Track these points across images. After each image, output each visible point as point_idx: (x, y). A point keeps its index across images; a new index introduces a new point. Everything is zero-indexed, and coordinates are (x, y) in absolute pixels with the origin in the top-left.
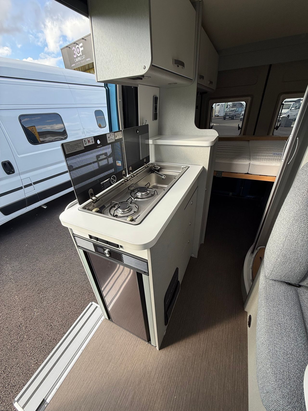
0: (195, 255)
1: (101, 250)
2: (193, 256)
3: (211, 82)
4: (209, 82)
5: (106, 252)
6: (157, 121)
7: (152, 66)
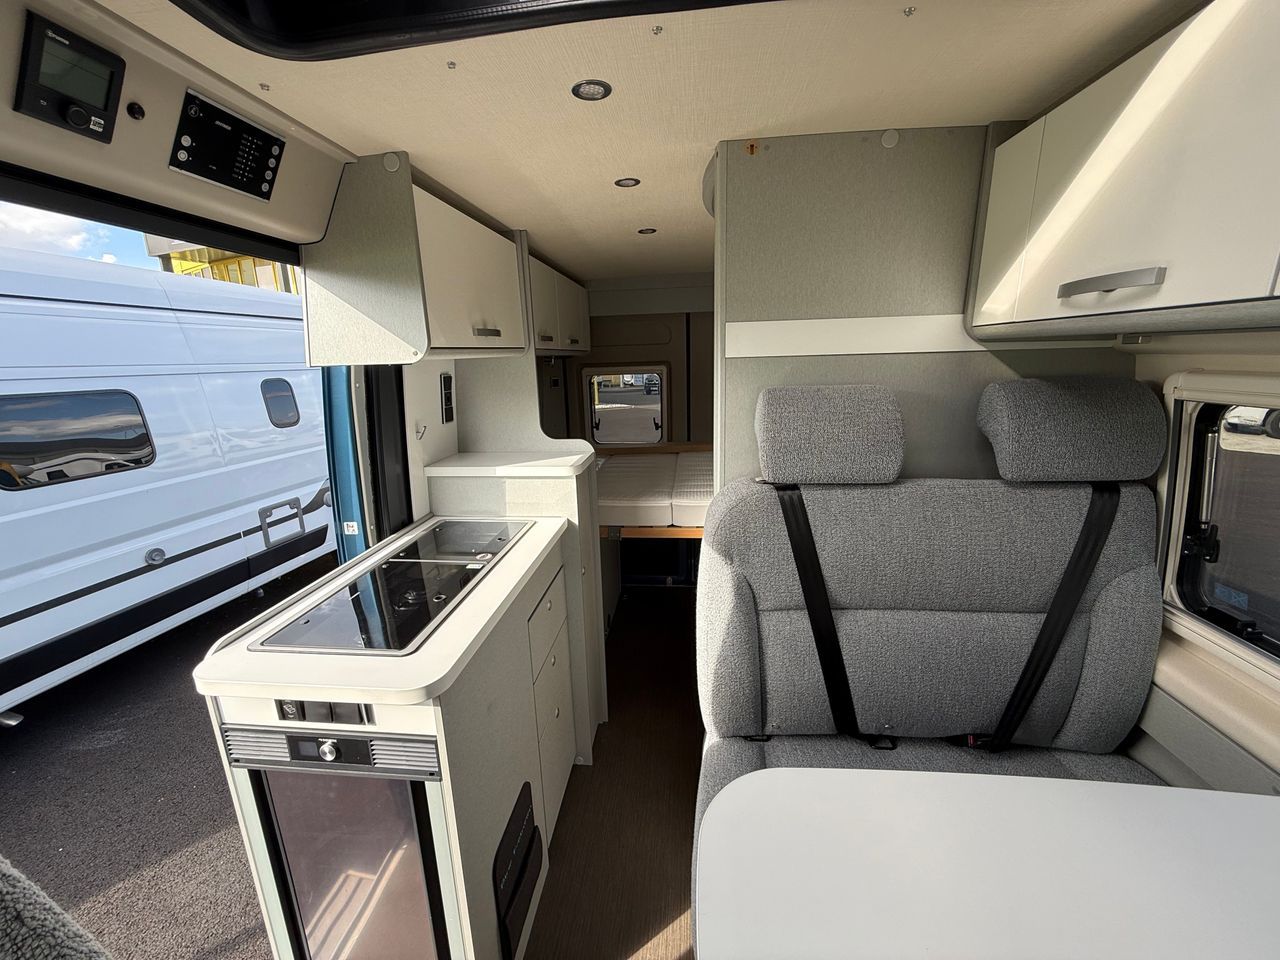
0: (586, 760)
1: (307, 748)
2: (581, 761)
3: (574, 341)
4: (569, 341)
5: (326, 747)
6: (453, 424)
7: (432, 349)
